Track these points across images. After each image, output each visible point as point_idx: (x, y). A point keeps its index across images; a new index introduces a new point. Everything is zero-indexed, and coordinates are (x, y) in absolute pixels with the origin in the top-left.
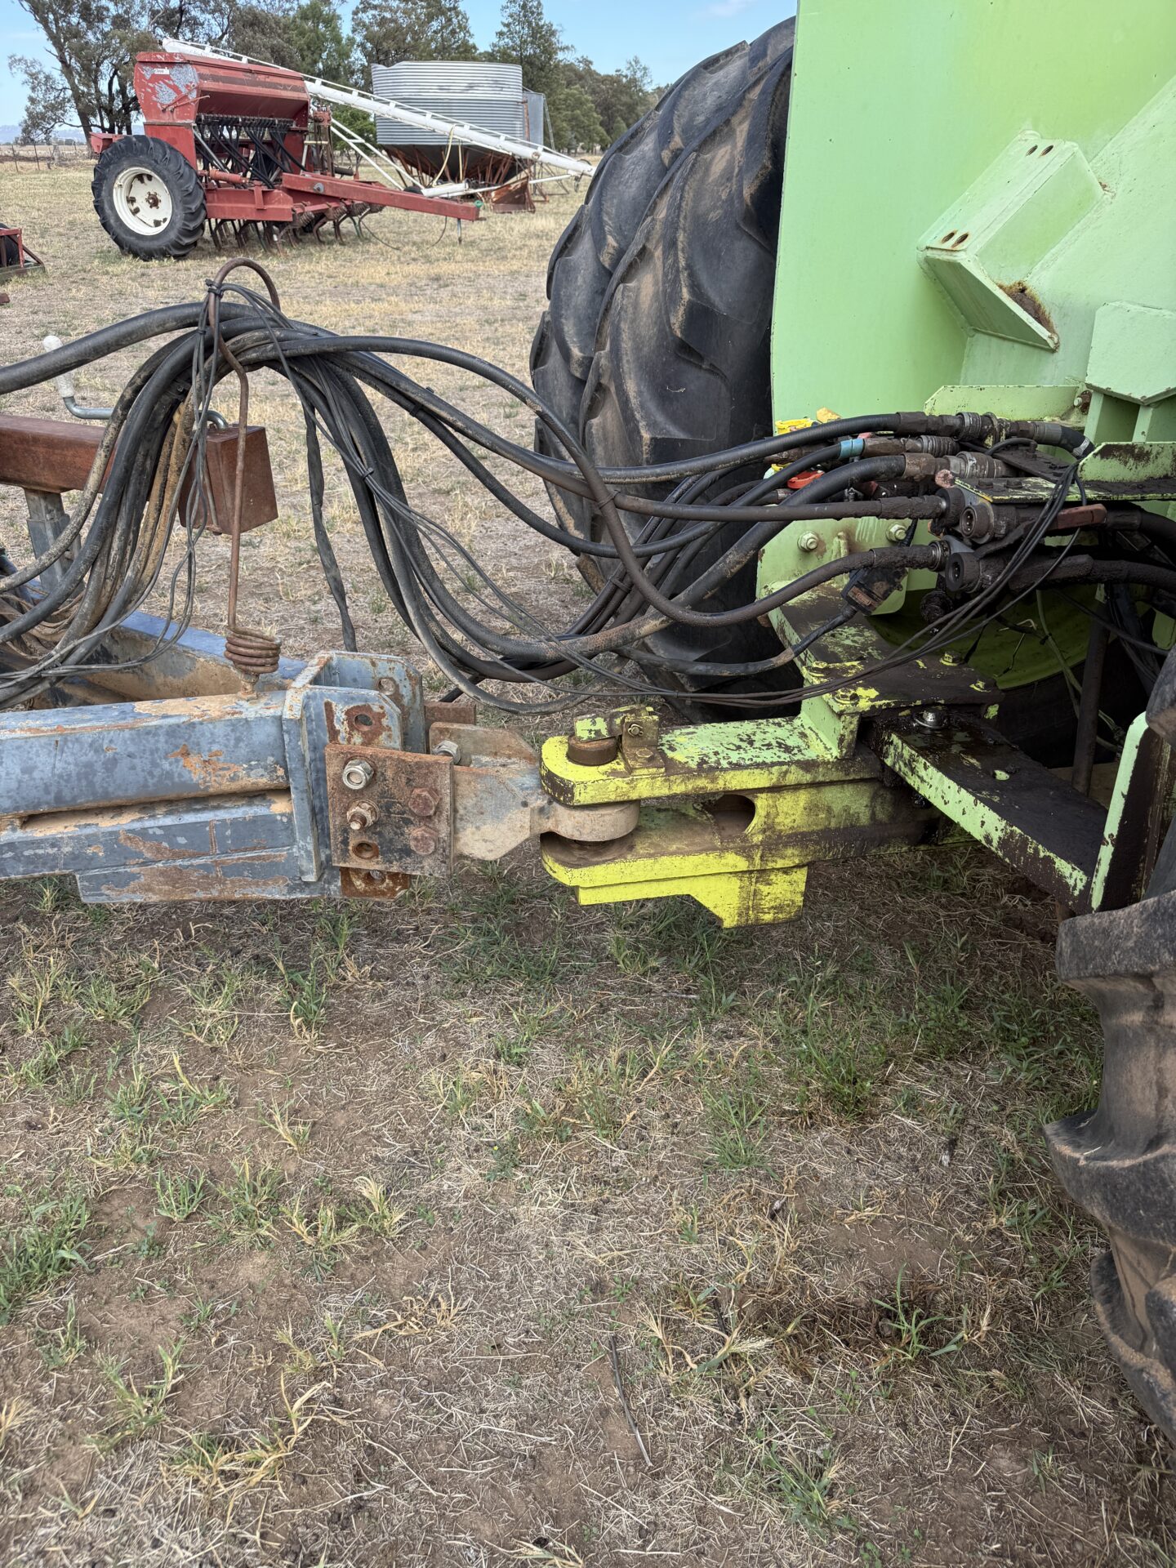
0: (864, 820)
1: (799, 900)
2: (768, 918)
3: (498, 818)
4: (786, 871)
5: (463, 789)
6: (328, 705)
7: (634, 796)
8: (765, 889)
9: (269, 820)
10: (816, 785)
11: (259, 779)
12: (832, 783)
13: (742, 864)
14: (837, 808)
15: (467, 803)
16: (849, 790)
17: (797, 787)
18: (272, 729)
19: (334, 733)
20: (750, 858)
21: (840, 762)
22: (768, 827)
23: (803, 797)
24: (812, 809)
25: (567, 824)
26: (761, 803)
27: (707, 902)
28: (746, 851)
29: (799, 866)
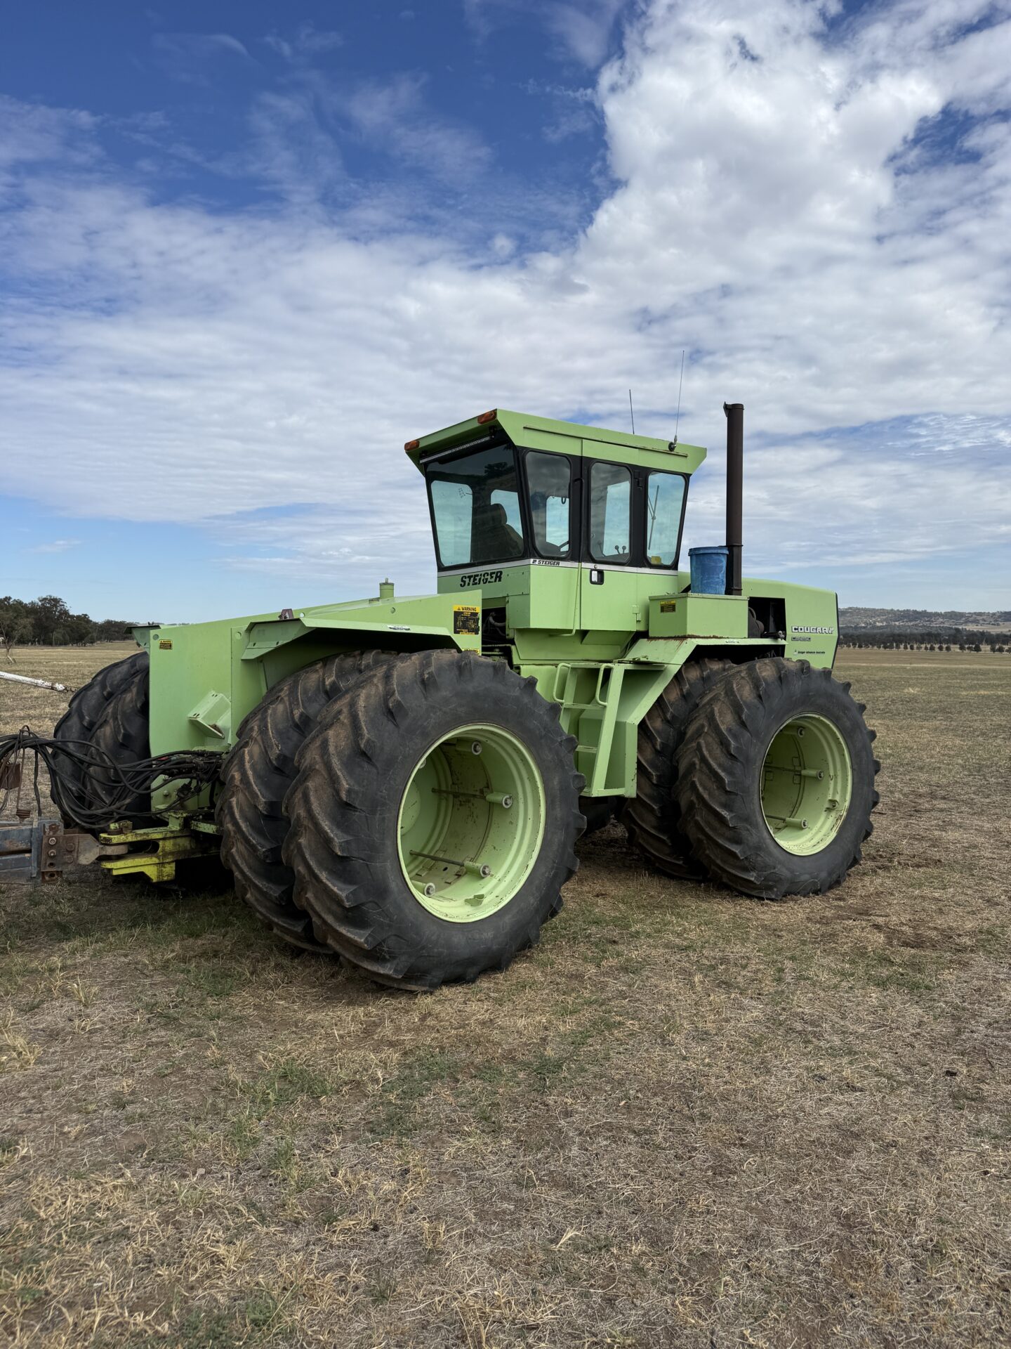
0: (189, 848)
1: (174, 873)
2: (165, 878)
3: (90, 851)
4: (169, 863)
5: (81, 844)
6: (44, 825)
7: (127, 841)
8: (164, 869)
9: (25, 858)
10: (174, 837)
11: (24, 847)
12: (178, 837)
13: (157, 861)
14: (181, 844)
15: (82, 848)
16: (184, 839)
17: (170, 838)
18: (29, 832)
19: (45, 832)
20: (159, 859)
21: (180, 830)
22: (163, 851)
23: (172, 841)
24: (174, 845)
25: (110, 851)
26: (161, 843)
27: (148, 873)
28: (158, 857)
29: (172, 862)
